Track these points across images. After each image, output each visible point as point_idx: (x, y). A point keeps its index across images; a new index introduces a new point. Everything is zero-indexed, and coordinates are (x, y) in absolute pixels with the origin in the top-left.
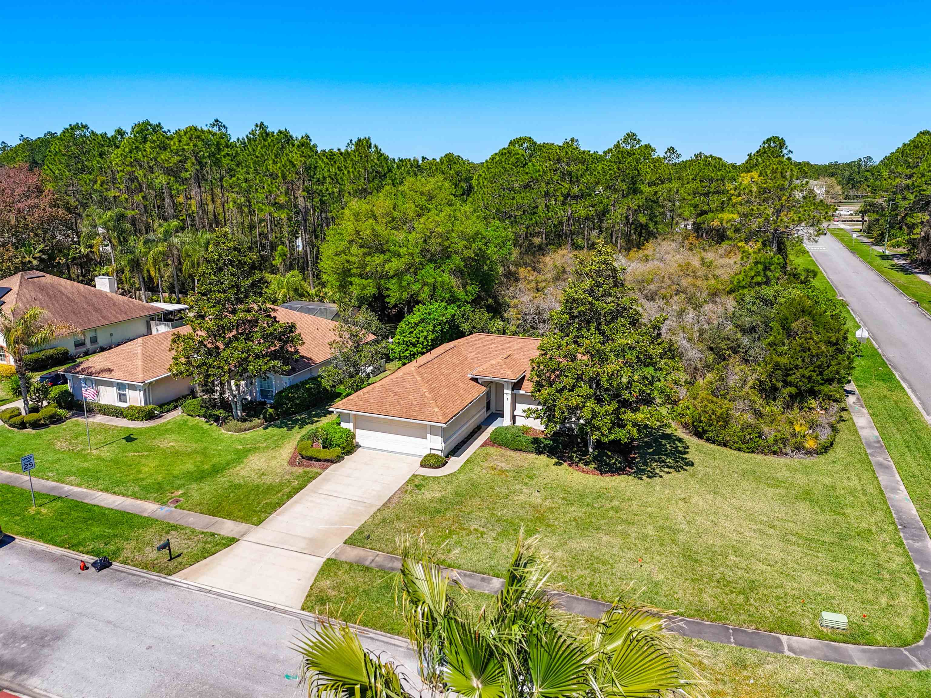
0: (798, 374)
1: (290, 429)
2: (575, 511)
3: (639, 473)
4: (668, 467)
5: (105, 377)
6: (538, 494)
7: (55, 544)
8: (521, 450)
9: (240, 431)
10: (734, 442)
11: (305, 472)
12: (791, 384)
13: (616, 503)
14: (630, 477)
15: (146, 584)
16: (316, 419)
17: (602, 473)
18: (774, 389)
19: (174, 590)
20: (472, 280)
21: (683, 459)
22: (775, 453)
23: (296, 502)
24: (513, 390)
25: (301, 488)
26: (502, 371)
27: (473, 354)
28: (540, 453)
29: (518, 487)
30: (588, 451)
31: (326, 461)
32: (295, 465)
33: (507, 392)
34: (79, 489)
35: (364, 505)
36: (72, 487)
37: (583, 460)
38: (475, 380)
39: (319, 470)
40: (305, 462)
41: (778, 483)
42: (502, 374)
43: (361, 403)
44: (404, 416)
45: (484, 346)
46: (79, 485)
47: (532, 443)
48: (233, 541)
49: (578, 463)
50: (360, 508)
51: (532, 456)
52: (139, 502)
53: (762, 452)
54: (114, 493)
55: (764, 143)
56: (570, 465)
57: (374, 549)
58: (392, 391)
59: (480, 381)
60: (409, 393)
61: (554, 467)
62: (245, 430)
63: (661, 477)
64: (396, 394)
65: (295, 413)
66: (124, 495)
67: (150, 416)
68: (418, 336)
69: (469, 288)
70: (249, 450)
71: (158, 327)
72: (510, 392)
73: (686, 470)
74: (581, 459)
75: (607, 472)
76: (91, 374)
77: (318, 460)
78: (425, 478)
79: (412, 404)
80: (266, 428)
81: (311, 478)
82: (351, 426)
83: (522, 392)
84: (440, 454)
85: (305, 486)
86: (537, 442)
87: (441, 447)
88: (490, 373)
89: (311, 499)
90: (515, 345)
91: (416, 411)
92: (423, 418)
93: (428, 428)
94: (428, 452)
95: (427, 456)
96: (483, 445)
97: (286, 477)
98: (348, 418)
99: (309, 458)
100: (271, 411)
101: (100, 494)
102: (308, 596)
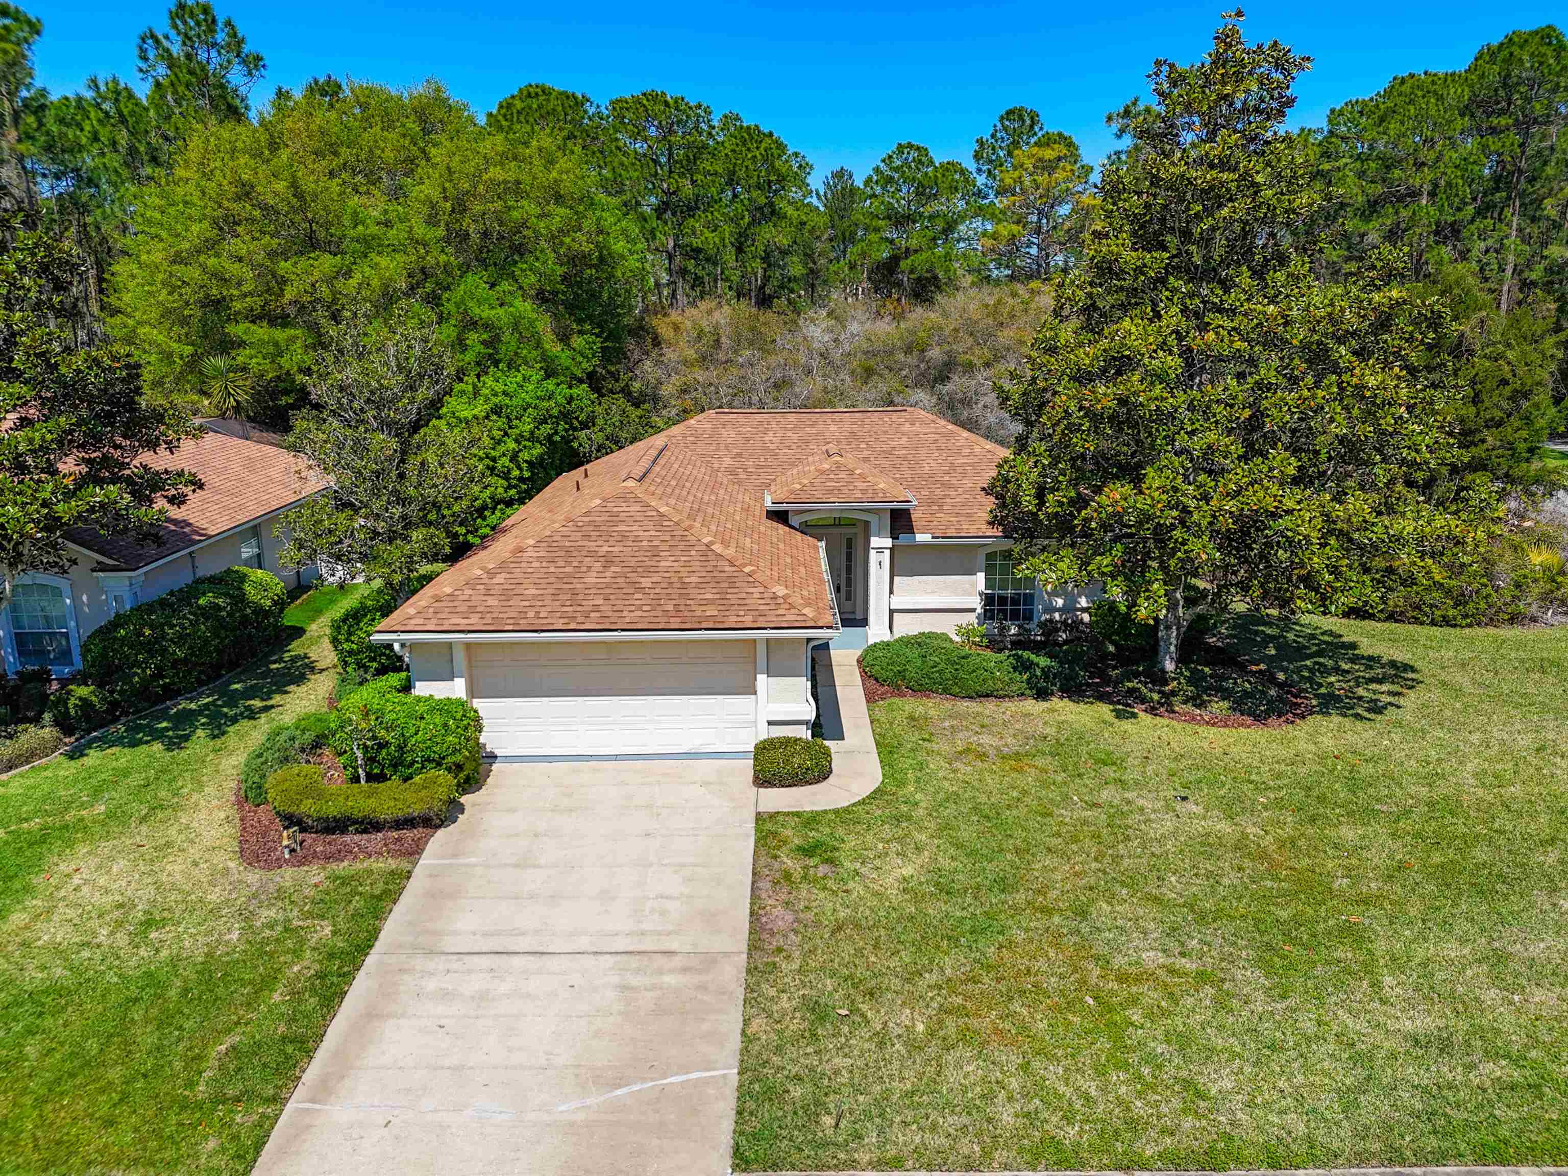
1: (176, 743)
2: (1367, 842)
8: (987, 696)
11: (345, 881)
13: (1421, 792)
14: (1334, 720)
16: (257, 703)
17: (1260, 718)
20: (580, 321)
21: (1373, 659)
23: (372, 1015)
24: (894, 537)
25: (364, 948)
28: (1042, 694)
29: (1111, 795)
30: (1163, 671)
31: (408, 823)
32: (279, 863)
33: (881, 542)
35: (677, 961)
37: (1173, 693)
38: (780, 516)
39: (392, 864)
40: (317, 843)
42: (864, 491)
43: (491, 601)
44: (675, 623)
45: (748, 440)
47: (1013, 670)
50: (669, 980)
51: (1032, 706)
53: (1492, 622)
55: (1002, 119)
56: (1154, 712)
58: (591, 554)
59: (795, 520)
60: (655, 553)
61: (1127, 725)
64: (608, 561)
65: (171, 693)
68: (493, 453)
69: (578, 342)
70: (43, 839)
72: (888, 542)
73: (1416, 682)
74: (1166, 695)
75: (1267, 714)
77: (370, 825)
78: (811, 820)
79: (684, 585)
80: (75, 754)
81: (379, 898)
82: (457, 689)
83: (922, 538)
84: (805, 733)
85: (374, 935)
86: (1024, 666)
87: (809, 712)
88: (830, 491)
89: (431, 985)
90: (833, 428)
91: (710, 602)
92: (748, 620)
93: (761, 650)
94: (764, 733)
95: (763, 749)
96: (870, 698)
97: (268, 914)
98: (444, 663)
99: (333, 826)
100: (83, 691)
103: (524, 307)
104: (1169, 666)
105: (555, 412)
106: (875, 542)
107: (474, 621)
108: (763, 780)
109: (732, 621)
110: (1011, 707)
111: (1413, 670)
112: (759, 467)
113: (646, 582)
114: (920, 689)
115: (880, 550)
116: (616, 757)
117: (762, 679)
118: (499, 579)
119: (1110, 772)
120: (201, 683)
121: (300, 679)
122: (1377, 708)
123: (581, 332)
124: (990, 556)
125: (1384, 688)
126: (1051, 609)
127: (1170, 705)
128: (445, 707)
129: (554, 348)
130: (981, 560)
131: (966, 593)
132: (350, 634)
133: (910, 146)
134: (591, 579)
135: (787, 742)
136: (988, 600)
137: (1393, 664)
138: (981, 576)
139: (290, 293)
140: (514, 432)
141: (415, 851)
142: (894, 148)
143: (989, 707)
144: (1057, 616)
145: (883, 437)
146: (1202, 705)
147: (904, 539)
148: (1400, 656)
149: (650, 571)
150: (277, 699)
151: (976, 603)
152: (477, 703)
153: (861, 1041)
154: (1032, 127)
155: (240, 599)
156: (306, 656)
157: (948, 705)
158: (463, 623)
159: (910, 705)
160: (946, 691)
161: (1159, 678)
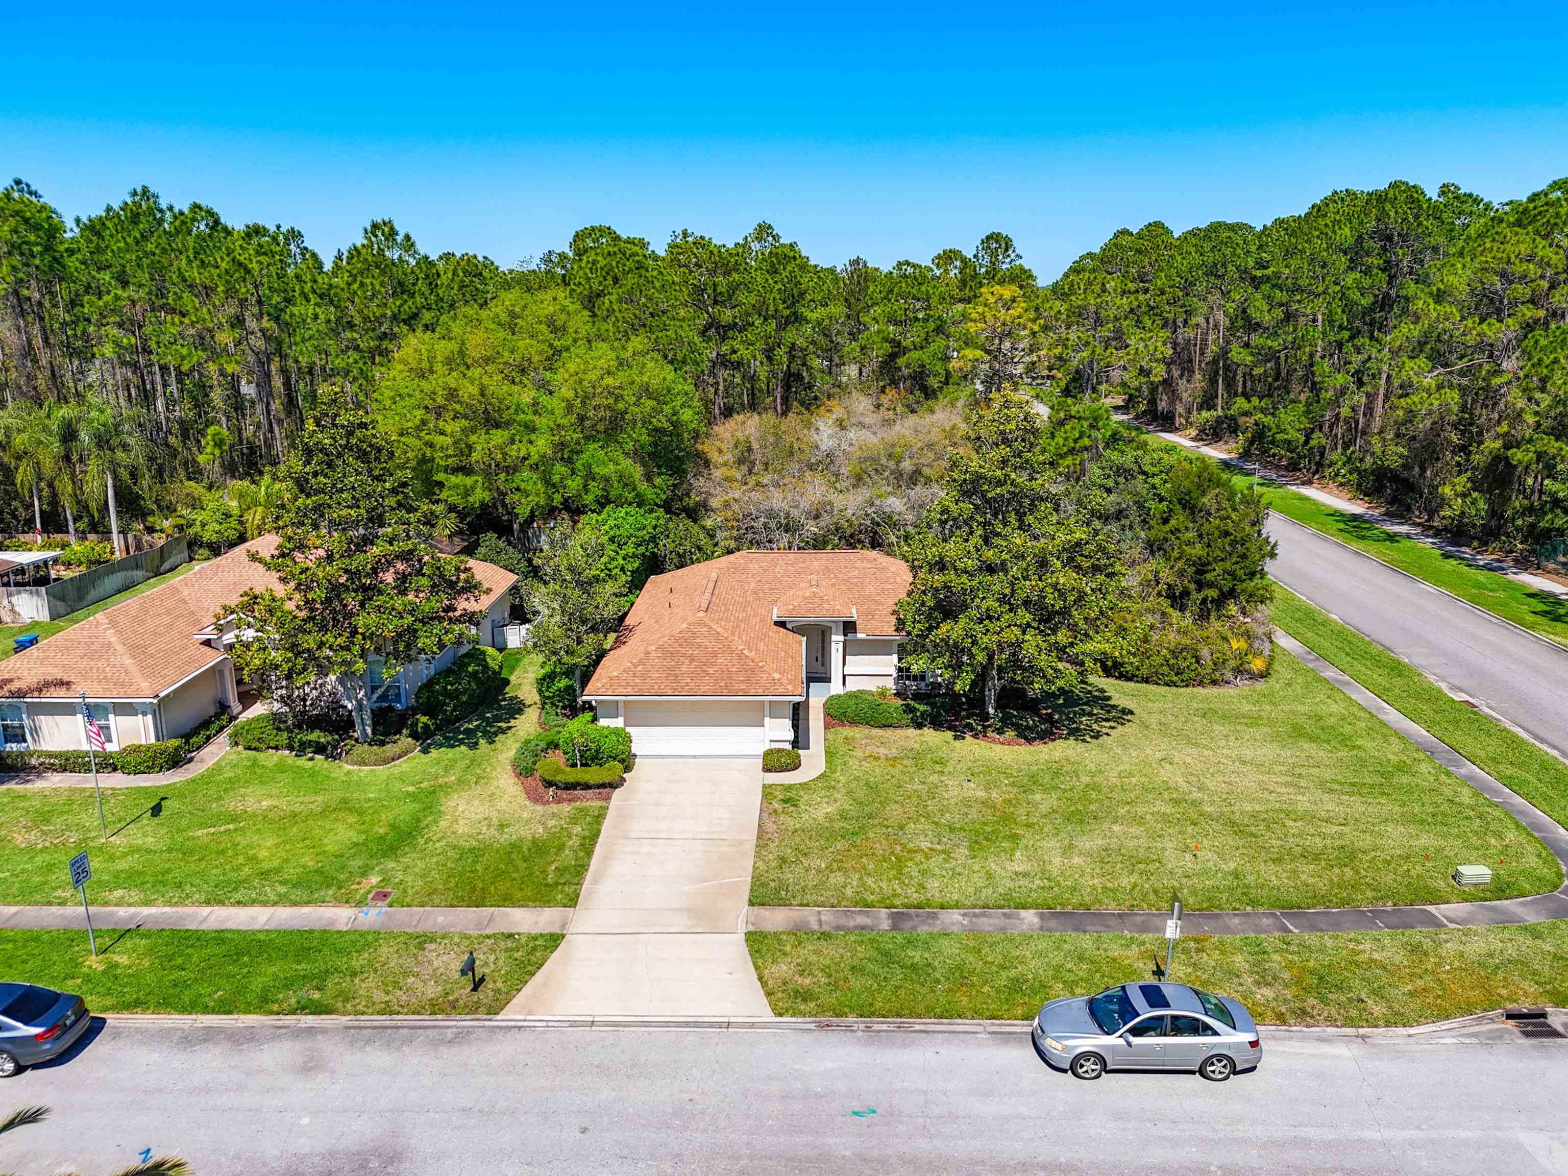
0: (1219, 570)
1: (472, 747)
2: (1044, 801)
3: (1075, 733)
4: (1107, 720)
5: (57, 696)
6: (971, 785)
7: (206, 1010)
8: (888, 726)
9: (386, 761)
10: (1163, 675)
11: (581, 810)
12: (1211, 585)
13: (1086, 779)
14: (1069, 742)
15: (462, 1037)
16: (503, 725)
17: (1029, 741)
18: (1186, 593)
19: (524, 1035)
20: (659, 467)
21: (1114, 707)
22: (1214, 682)
23: (607, 858)
24: (845, 635)
25: (596, 836)
26: (826, 606)
27: (753, 585)
28: (919, 726)
29: (934, 778)
30: (988, 713)
31: (603, 786)
32: (548, 802)
33: (838, 638)
34: (153, 910)
35: (727, 843)
36: (132, 910)
37: (990, 726)
38: (782, 624)
39: (599, 803)
40: (564, 794)
41: (1254, 721)
42: (828, 610)
43: (637, 680)
44: (725, 692)
45: (765, 571)
46: (147, 903)
47: (905, 712)
48: (554, 940)
49: (985, 732)
50: (724, 849)
51: (912, 732)
52: (306, 910)
53: (1201, 684)
54: (239, 903)
56: (975, 736)
57: (807, 905)
58: (684, 655)
59: (789, 626)
60: (715, 655)
61: (958, 744)
62: (393, 760)
63: (1107, 734)
64: (692, 659)
65: (458, 719)
66: (264, 904)
67: (175, 761)
68: (610, 566)
69: (658, 481)
70: (433, 791)
71: (14, 600)
72: (842, 638)
73: (1129, 721)
74: (985, 727)
75: (1034, 739)
76: (20, 694)
77: (587, 787)
78: (789, 788)
79: (730, 672)
80: (425, 751)
81: (598, 817)
82: (619, 722)
83: (861, 636)
84: (788, 747)
85: (599, 831)
86: (909, 710)
87: (790, 736)
88: (809, 611)
89: (627, 849)
90: (815, 563)
91: (742, 681)
92: (760, 691)
93: (767, 706)
94: (768, 746)
95: (768, 754)
96: (827, 727)
97: (551, 823)
98: (613, 710)
99: (570, 786)
100: (424, 719)
101: (207, 910)
102: (769, 994)
103: (626, 464)
104: (991, 711)
105: (647, 538)
106: (834, 638)
107: (629, 690)
108: (767, 769)
109: (752, 692)
110: (900, 732)
111: (1132, 713)
112: (771, 589)
113: (711, 671)
114: (854, 723)
115: (837, 642)
116: (695, 757)
117: (767, 720)
118: (640, 668)
119: (938, 768)
120: (471, 713)
121: (520, 711)
122: (1097, 735)
123: (659, 474)
125: (1107, 724)
128: (616, 732)
129: (643, 487)
130: (896, 648)
131: (886, 665)
132: (548, 687)
133: (908, 263)
134: (684, 669)
135: (779, 751)
136: (899, 669)
137: (1123, 710)
138: (895, 656)
139: (475, 456)
140: (622, 552)
141: (608, 798)
142: (895, 264)
143: (889, 732)
145: (844, 570)
146: (1002, 733)
147: (850, 636)
149: (713, 664)
150: (512, 723)
151: (892, 671)
152: (628, 729)
153: (799, 869)
154: (1007, 250)
155: (486, 667)
156: (517, 697)
157: (867, 731)
158: (624, 691)
159: (848, 731)
160: (867, 723)
161: (985, 717)
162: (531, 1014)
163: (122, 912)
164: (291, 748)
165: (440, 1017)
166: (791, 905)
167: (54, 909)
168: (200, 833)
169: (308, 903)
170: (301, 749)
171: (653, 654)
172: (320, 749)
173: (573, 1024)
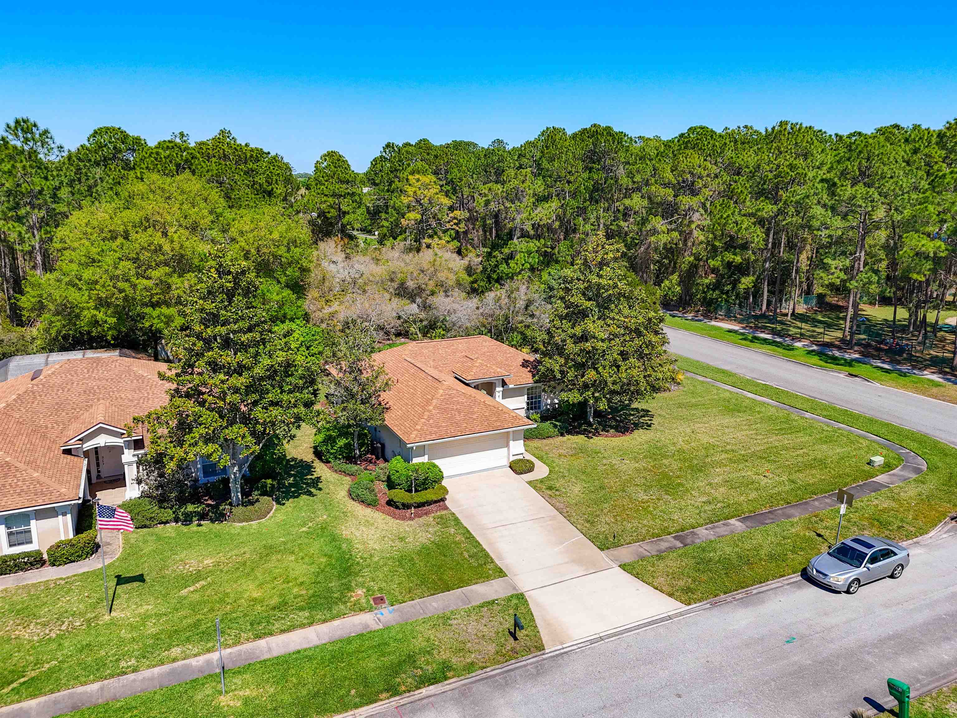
2: (670, 463)
3: (637, 425)
4: (643, 416)
8: (550, 437)
13: (674, 448)
14: (640, 430)
15: (540, 669)
16: (312, 477)
17: (624, 433)
24: (503, 387)
25: (467, 531)
26: (492, 371)
28: (562, 435)
29: (606, 461)
32: (412, 518)
33: (499, 389)
34: (220, 654)
35: (546, 519)
37: (597, 429)
39: (445, 512)
40: (419, 511)
41: (704, 406)
42: (494, 373)
43: (435, 429)
44: (491, 429)
50: (549, 523)
51: (563, 438)
52: (337, 623)
54: (284, 631)
56: (596, 435)
57: (629, 543)
58: (453, 410)
61: (592, 441)
63: (652, 424)
64: (459, 411)
66: (303, 626)
72: (501, 389)
73: (652, 415)
74: (595, 430)
75: (624, 431)
77: (427, 504)
81: (454, 520)
83: (511, 386)
85: (466, 528)
87: (523, 450)
88: (483, 374)
89: (496, 535)
91: (496, 421)
92: (510, 425)
93: (512, 434)
98: (422, 451)
99: (422, 505)
100: (269, 481)
101: (262, 643)
102: (671, 595)
104: (591, 420)
106: (497, 389)
109: (506, 426)
110: (556, 440)
111: (650, 411)
113: (474, 417)
115: (499, 392)
117: (511, 443)
118: (431, 421)
121: (310, 466)
124: (528, 389)
126: (546, 405)
127: (598, 433)
130: (526, 391)
131: (522, 403)
134: (458, 418)
135: (519, 460)
136: (528, 404)
137: (643, 410)
138: (526, 396)
141: (446, 508)
143: (551, 441)
144: (548, 407)
145: (479, 348)
146: (608, 431)
147: (505, 387)
148: (644, 407)
149: (473, 413)
150: (316, 474)
151: (525, 406)
158: (431, 438)
161: (591, 424)
162: (562, 643)
163: (195, 662)
164: (176, 520)
165: (513, 661)
166: (623, 545)
167: (132, 676)
168: (184, 592)
169: (333, 618)
170: (187, 520)
171: (434, 412)
172: (203, 516)
173: (592, 642)
